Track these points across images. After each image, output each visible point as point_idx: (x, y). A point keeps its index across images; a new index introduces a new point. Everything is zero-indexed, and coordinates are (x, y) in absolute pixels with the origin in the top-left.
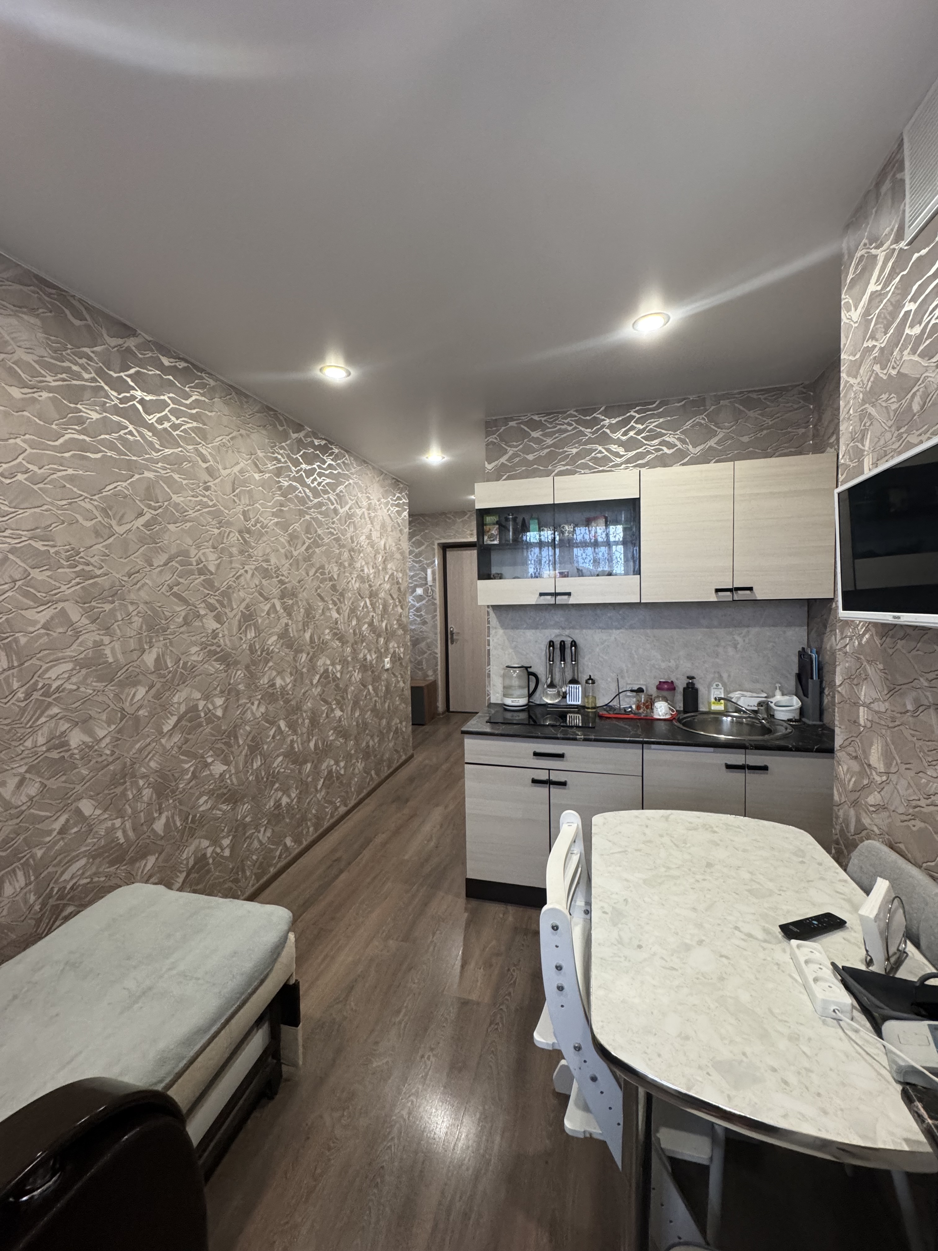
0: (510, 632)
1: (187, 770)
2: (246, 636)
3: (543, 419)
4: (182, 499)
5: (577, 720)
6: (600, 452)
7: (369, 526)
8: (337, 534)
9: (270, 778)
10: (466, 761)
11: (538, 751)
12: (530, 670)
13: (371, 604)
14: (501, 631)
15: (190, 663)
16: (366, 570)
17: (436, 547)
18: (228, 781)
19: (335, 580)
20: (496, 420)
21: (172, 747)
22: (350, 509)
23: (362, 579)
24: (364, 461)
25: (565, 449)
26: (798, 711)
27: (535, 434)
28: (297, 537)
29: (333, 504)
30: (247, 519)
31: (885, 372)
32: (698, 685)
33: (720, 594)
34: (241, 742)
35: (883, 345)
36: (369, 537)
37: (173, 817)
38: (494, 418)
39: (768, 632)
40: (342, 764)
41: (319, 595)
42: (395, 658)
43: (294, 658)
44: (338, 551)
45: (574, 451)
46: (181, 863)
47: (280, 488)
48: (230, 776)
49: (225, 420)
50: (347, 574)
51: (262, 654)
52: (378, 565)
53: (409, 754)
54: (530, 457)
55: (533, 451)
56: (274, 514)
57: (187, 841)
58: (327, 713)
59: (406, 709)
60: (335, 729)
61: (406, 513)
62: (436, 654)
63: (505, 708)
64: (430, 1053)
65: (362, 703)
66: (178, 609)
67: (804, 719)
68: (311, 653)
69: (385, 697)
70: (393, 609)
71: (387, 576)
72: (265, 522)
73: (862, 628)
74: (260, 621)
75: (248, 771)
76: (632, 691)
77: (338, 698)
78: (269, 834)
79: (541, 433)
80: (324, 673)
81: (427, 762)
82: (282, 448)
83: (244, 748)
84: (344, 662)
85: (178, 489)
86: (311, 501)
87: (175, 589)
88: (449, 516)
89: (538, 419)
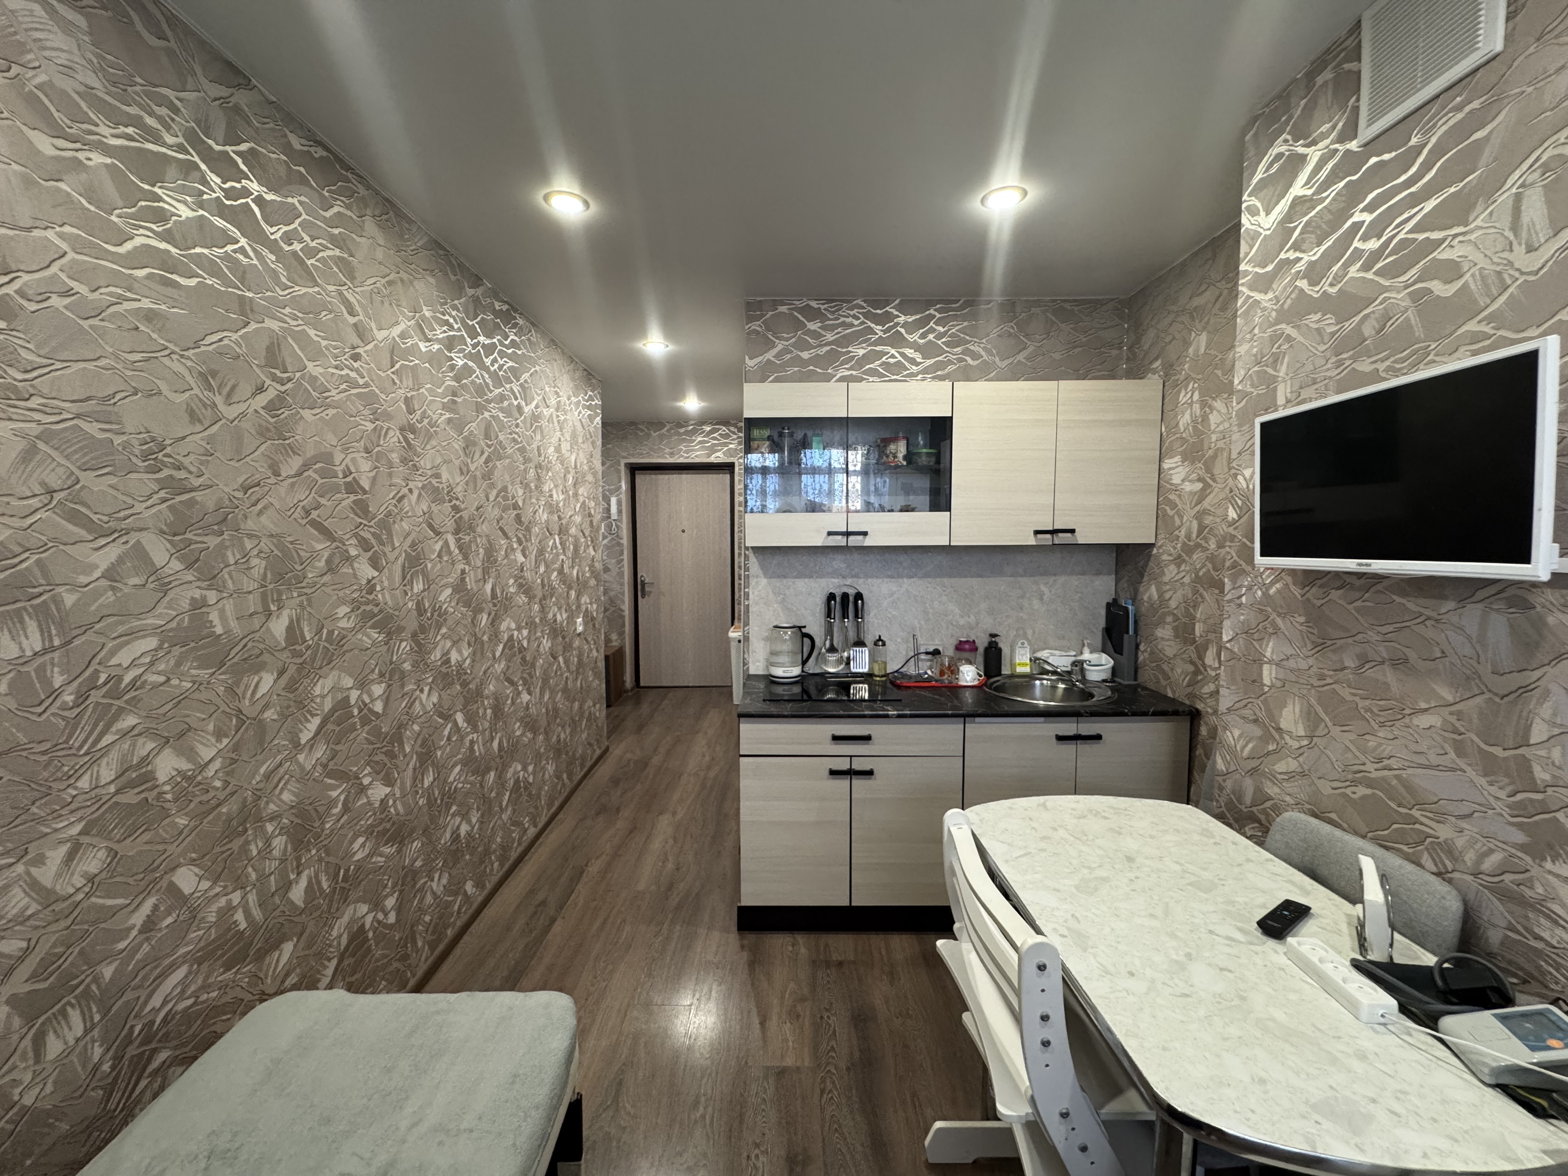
0: (777, 582)
1: (335, 801)
2: (412, 589)
3: (822, 307)
4: (321, 370)
5: (862, 691)
6: (893, 356)
7: (558, 434)
8: (521, 442)
9: (445, 800)
10: (742, 753)
11: (838, 733)
12: (804, 630)
13: (561, 544)
14: (764, 581)
15: (336, 632)
16: (555, 496)
17: (623, 468)
18: (392, 810)
19: (520, 509)
20: (761, 301)
21: (314, 767)
22: (537, 407)
23: (552, 508)
24: (553, 343)
25: (850, 349)
26: (1110, 671)
27: (813, 326)
28: (475, 444)
30: (411, 411)
31: (1317, 289)
32: (1001, 645)
33: (1039, 536)
34: (408, 749)
35: (1314, 258)
36: (558, 449)
37: (317, 876)
38: (758, 299)
39: (1075, 581)
40: (530, 768)
42: (589, 619)
43: (472, 621)
44: (523, 467)
45: (861, 352)
46: (330, 946)
47: (452, 367)
48: (394, 802)
49: (380, 254)
50: (534, 500)
51: (432, 615)
52: (568, 489)
53: (604, 746)
54: (805, 355)
55: (809, 347)
56: (445, 407)
57: (338, 910)
58: (512, 699)
59: (599, 686)
60: (521, 719)
61: (598, 420)
62: (624, 611)
63: (771, 680)
65: (551, 681)
66: (319, 547)
67: (1117, 679)
68: (493, 614)
69: (578, 673)
70: (585, 550)
71: (578, 506)
72: (435, 417)
73: (1269, 576)
74: (429, 566)
75: (417, 792)
76: (927, 653)
77: (525, 675)
78: (444, 881)
79: (820, 325)
80: (508, 641)
81: (629, 755)
82: (455, 308)
83: (412, 757)
84: (531, 625)
85: (317, 354)
86: (491, 391)
87: (314, 514)
88: (641, 427)
89: (816, 306)
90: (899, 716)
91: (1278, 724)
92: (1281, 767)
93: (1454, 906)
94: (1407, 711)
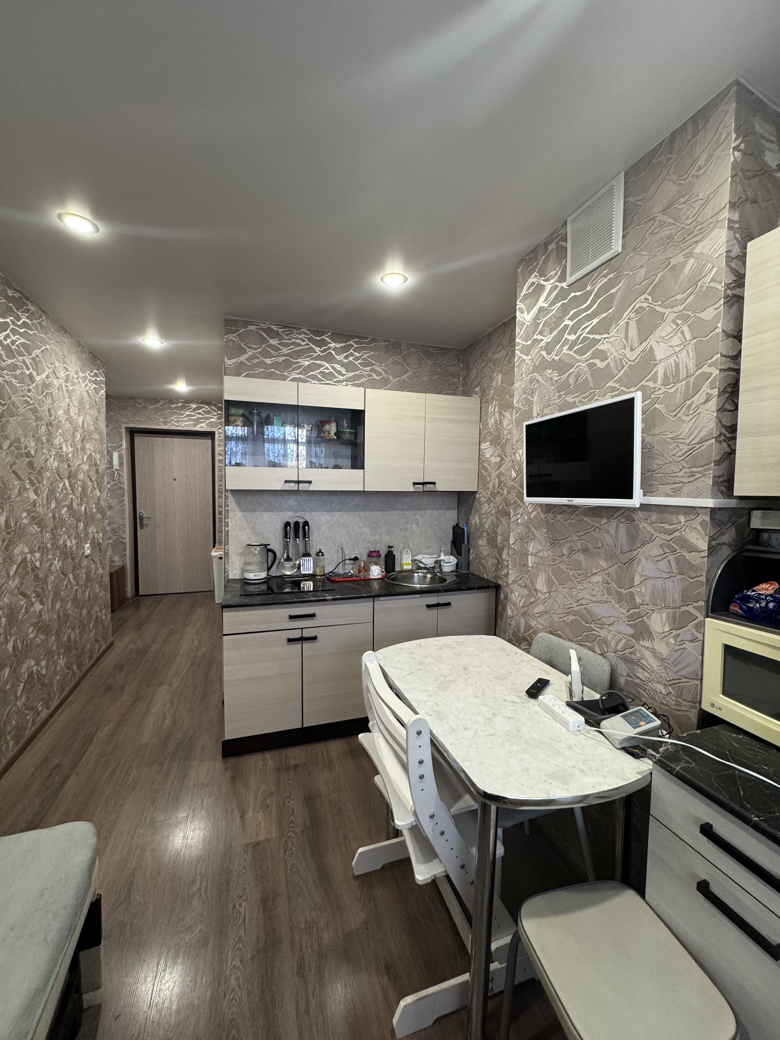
0: (249, 515)
3: (280, 330)
5: (308, 586)
6: (327, 368)
7: (67, 400)
8: (33, 404)
10: (224, 633)
11: (293, 614)
12: (268, 547)
13: (70, 486)
14: (239, 514)
16: (65, 449)
17: (123, 431)
19: (33, 457)
20: (236, 320)
22: (47, 377)
23: (61, 458)
24: (63, 329)
25: (299, 360)
26: (456, 565)
27: (273, 342)
29: (28, 369)
31: (550, 357)
32: (395, 553)
33: (416, 486)
35: (549, 340)
36: (67, 412)
38: (234, 318)
39: (436, 513)
40: (43, 663)
41: (14, 472)
42: (96, 545)
44: (35, 424)
45: (306, 363)
50: (45, 451)
52: (76, 443)
53: (109, 642)
54: (268, 361)
55: (271, 356)
58: (26, 608)
59: (105, 596)
60: (35, 625)
61: (103, 392)
62: (125, 539)
63: (245, 582)
65: (62, 593)
67: (459, 570)
68: (7, 540)
69: (86, 586)
70: (92, 492)
71: (86, 457)
73: (530, 508)
76: (350, 559)
77: (39, 590)
80: (21, 562)
81: (131, 646)
84: (43, 550)
86: (4, 361)
88: (140, 401)
89: (276, 329)
90: (333, 600)
91: (535, 587)
92: (537, 610)
93: (607, 669)
94: (589, 575)
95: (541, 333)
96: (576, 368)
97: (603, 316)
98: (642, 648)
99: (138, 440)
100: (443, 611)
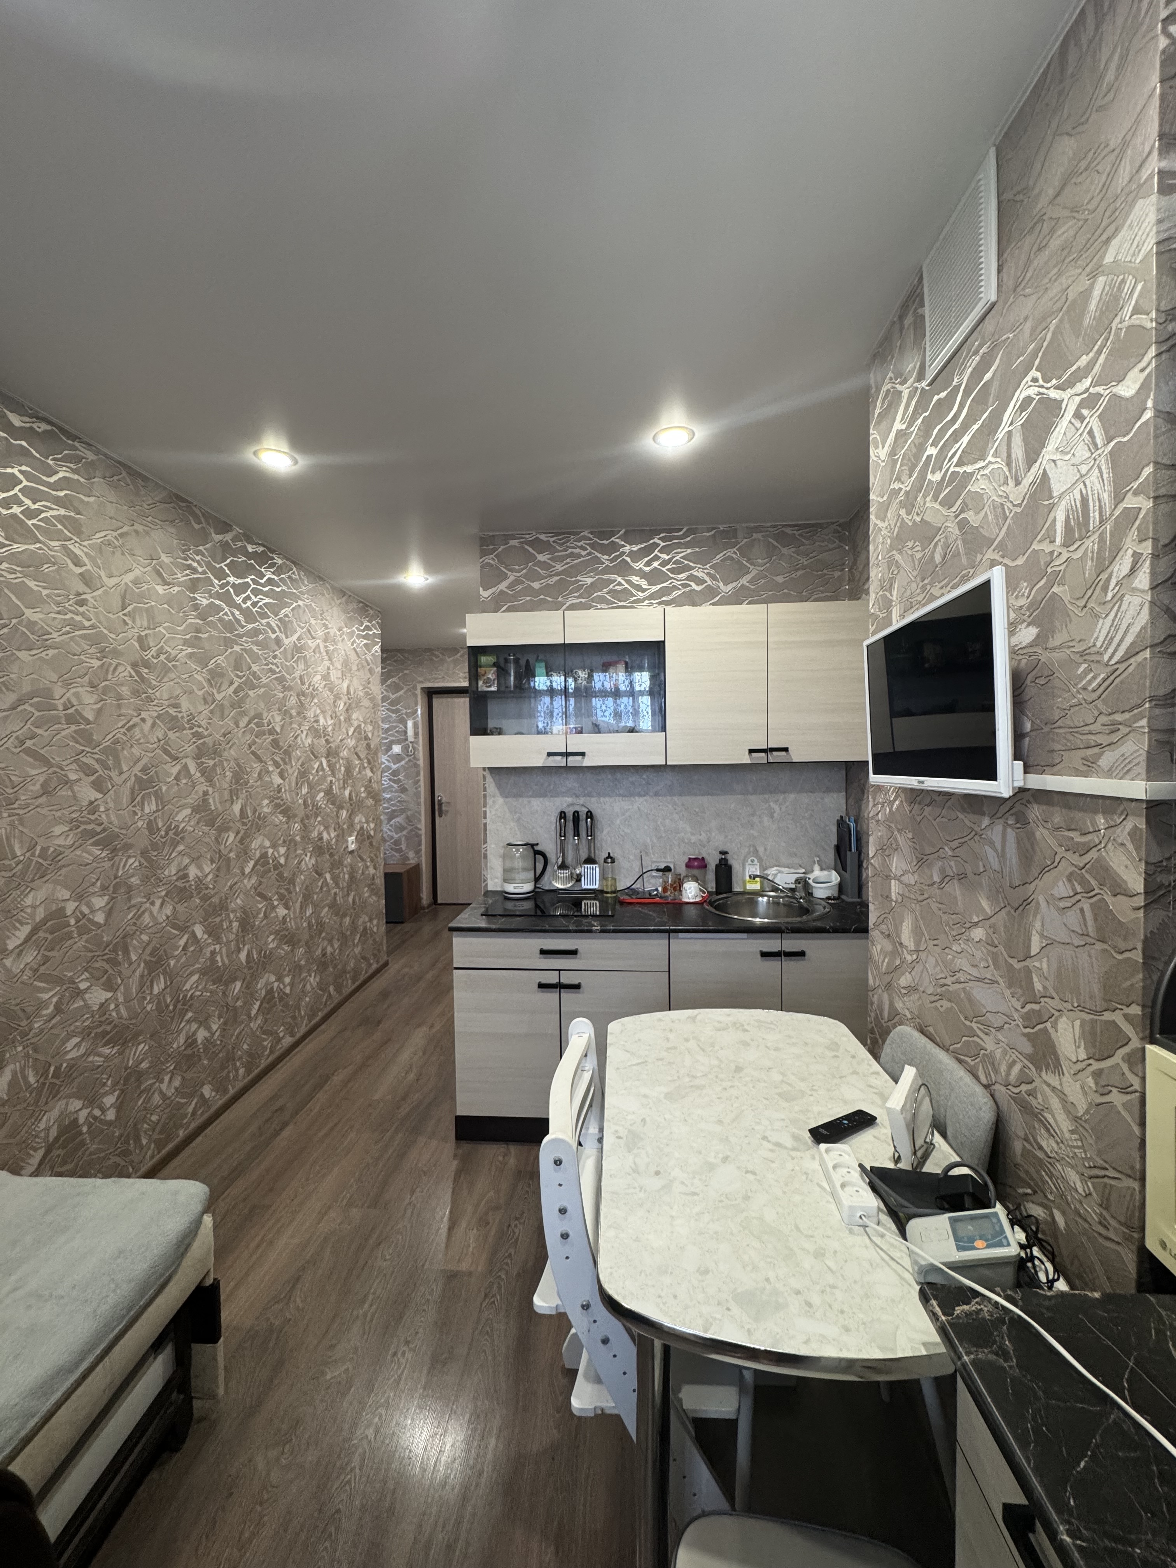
0: (511, 801)
1: (47, 1002)
2: (143, 810)
3: (552, 540)
4: (41, 616)
5: (593, 907)
6: (620, 584)
7: (327, 663)
8: (280, 672)
9: (179, 1006)
10: (455, 965)
11: (545, 948)
12: (536, 848)
13: (329, 766)
14: (501, 800)
15: (52, 849)
16: (322, 721)
17: (419, 692)
18: (114, 1014)
19: (278, 734)
20: (493, 536)
21: (23, 971)
22: (299, 639)
23: (315, 732)
24: (320, 579)
25: (578, 578)
26: (837, 889)
27: (541, 557)
28: (222, 675)
29: (274, 632)
30: (144, 647)
31: (910, 518)
32: (732, 862)
33: (754, 755)
34: (134, 957)
35: (908, 489)
36: (326, 677)
37: (22, 1070)
38: (491, 534)
39: (805, 799)
40: (287, 980)
41: (253, 753)
42: (363, 837)
43: (216, 839)
44: (281, 695)
45: (589, 581)
46: (36, 1136)
47: (196, 607)
48: (117, 1006)
49: (111, 510)
50: (295, 726)
51: (167, 834)
52: (338, 714)
53: (382, 960)
54: (536, 585)
55: (540, 578)
56: (186, 643)
57: (46, 1103)
58: (265, 913)
59: (378, 902)
60: (277, 933)
61: (377, 648)
62: (420, 829)
63: (505, 896)
64: (405, 1348)
65: (315, 897)
66: (34, 772)
67: (843, 897)
68: (242, 832)
69: (349, 889)
70: (360, 772)
71: (352, 729)
72: (174, 653)
73: (892, 794)
74: (164, 788)
75: (145, 998)
76: (658, 870)
77: (282, 891)
78: (177, 1083)
79: (549, 556)
80: (260, 858)
81: (406, 970)
82: (198, 553)
83: (139, 965)
84: (290, 843)
85: (35, 602)
86: (243, 627)
87: (29, 743)
88: (437, 653)
89: (545, 539)
90: (602, 931)
91: (900, 939)
92: (903, 981)
94: (967, 925)
95: (898, 479)
96: (944, 532)
97: (976, 427)
98: (1045, 1087)
99: (437, 702)
100: (790, 965)
